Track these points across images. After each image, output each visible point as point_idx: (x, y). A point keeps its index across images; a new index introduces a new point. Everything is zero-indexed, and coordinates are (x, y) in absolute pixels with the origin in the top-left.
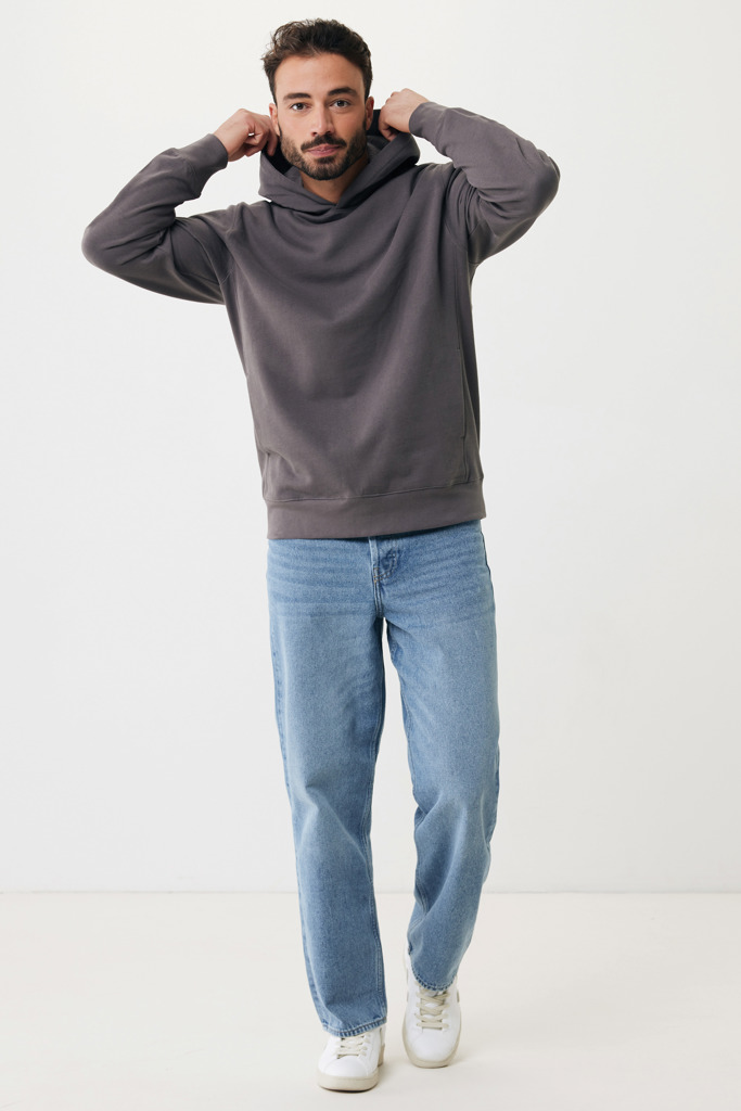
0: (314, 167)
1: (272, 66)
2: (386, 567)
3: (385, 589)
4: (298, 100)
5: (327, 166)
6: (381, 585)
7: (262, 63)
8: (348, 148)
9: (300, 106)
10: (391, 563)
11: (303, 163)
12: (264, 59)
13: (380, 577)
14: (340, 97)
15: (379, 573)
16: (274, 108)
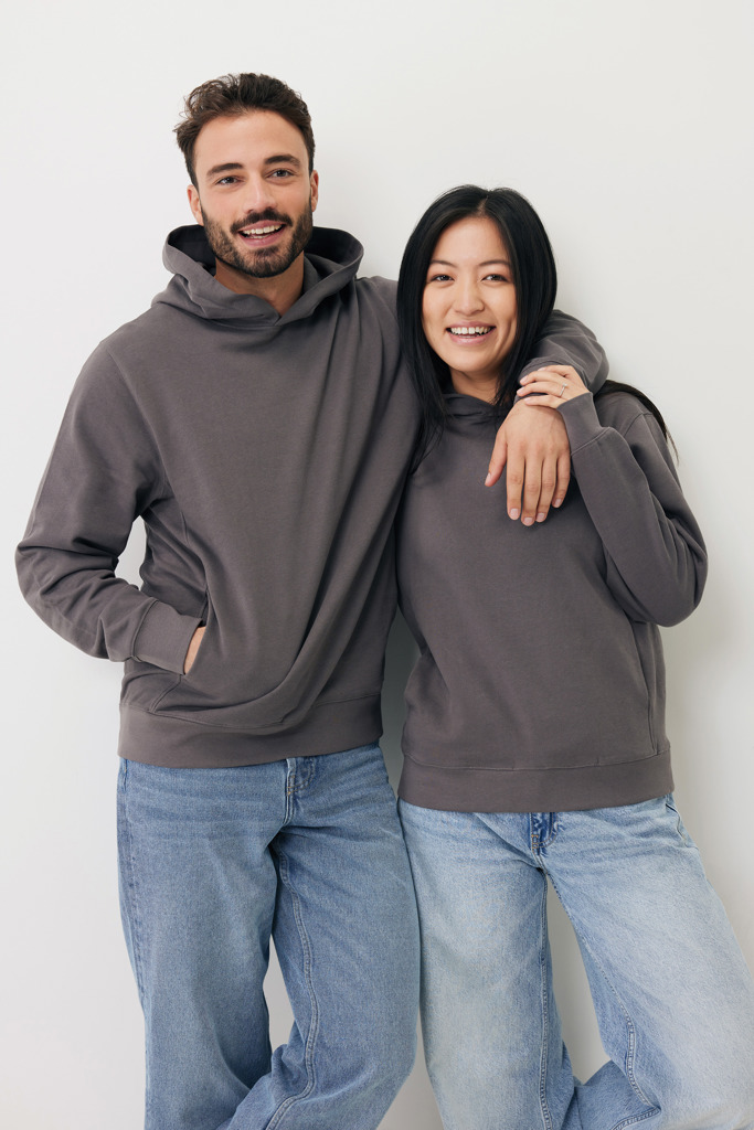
0: (251, 262)
1: (188, 138)
2: (304, 775)
3: (300, 803)
4: (227, 173)
5: (268, 259)
6: (295, 798)
7: (175, 135)
8: (293, 229)
9: (230, 180)
10: (309, 770)
11: (236, 253)
12: (179, 131)
13: (296, 787)
14: (279, 168)
15: (295, 781)
16: (194, 189)
